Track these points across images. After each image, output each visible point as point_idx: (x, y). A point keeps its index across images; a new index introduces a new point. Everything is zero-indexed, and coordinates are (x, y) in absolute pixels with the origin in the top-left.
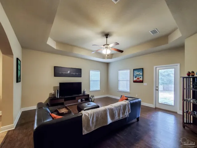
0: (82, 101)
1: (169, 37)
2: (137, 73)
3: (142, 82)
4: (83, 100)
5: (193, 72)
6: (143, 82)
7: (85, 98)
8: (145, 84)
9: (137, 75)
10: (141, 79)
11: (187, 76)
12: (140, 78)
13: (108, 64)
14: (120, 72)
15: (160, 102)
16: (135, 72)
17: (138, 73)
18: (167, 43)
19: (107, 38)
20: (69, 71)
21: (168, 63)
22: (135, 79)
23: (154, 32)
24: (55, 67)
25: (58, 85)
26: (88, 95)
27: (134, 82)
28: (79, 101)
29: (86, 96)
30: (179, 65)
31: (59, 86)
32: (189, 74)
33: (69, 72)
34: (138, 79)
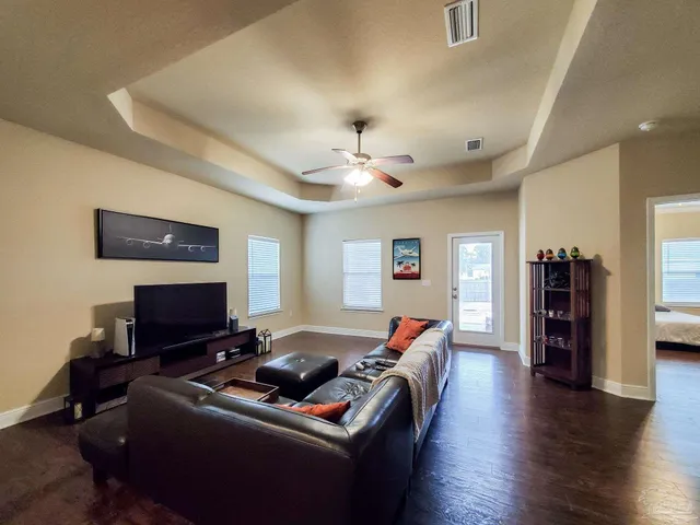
0: (228, 356)
1: (494, 164)
2: (402, 251)
3: (417, 277)
4: (234, 354)
5: (551, 252)
6: (419, 278)
7: (240, 343)
8: (424, 282)
9: (405, 257)
10: (415, 269)
11: (537, 260)
12: (414, 265)
13: (302, 218)
14: (349, 247)
15: (461, 328)
16: (398, 247)
17: (406, 252)
18: (489, 177)
19: (359, 132)
20: (168, 236)
21: (478, 229)
22: (398, 269)
23: (474, 145)
24: (99, 214)
25: (130, 298)
26: (253, 331)
27: (396, 277)
28: (221, 357)
29: (241, 336)
30: (502, 234)
31: (133, 299)
32: (541, 256)
33: (167, 239)
34: (407, 268)
